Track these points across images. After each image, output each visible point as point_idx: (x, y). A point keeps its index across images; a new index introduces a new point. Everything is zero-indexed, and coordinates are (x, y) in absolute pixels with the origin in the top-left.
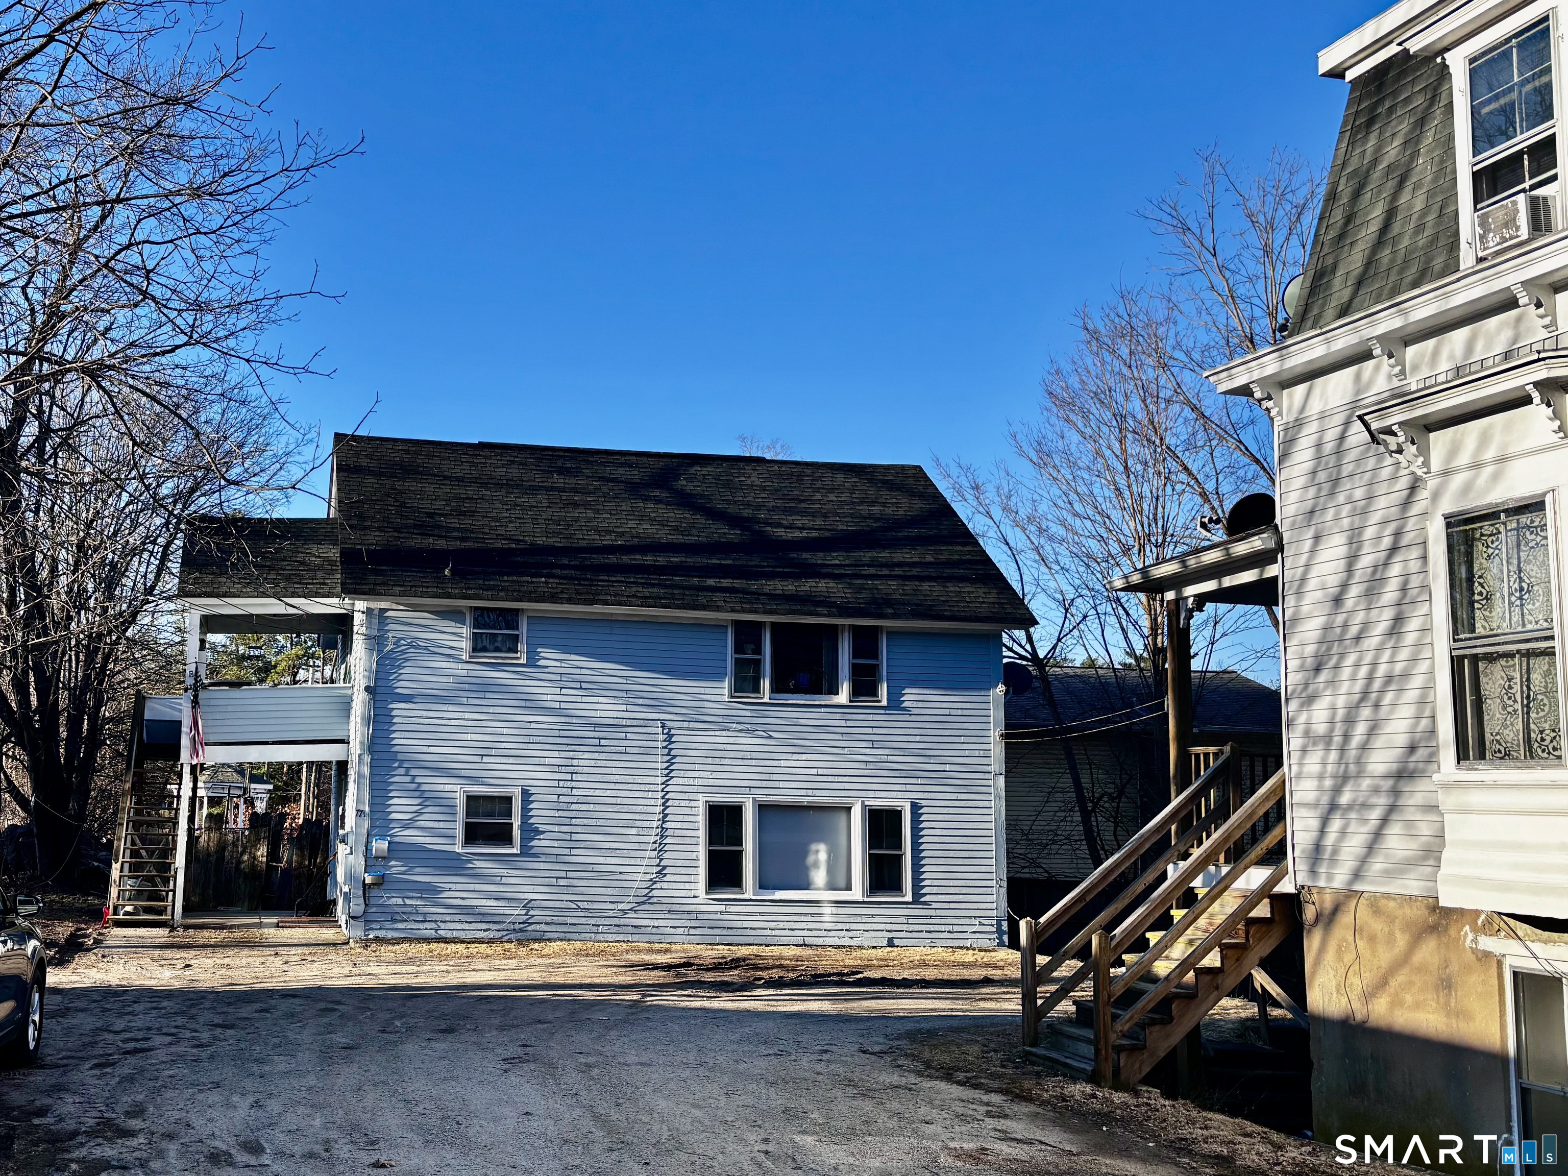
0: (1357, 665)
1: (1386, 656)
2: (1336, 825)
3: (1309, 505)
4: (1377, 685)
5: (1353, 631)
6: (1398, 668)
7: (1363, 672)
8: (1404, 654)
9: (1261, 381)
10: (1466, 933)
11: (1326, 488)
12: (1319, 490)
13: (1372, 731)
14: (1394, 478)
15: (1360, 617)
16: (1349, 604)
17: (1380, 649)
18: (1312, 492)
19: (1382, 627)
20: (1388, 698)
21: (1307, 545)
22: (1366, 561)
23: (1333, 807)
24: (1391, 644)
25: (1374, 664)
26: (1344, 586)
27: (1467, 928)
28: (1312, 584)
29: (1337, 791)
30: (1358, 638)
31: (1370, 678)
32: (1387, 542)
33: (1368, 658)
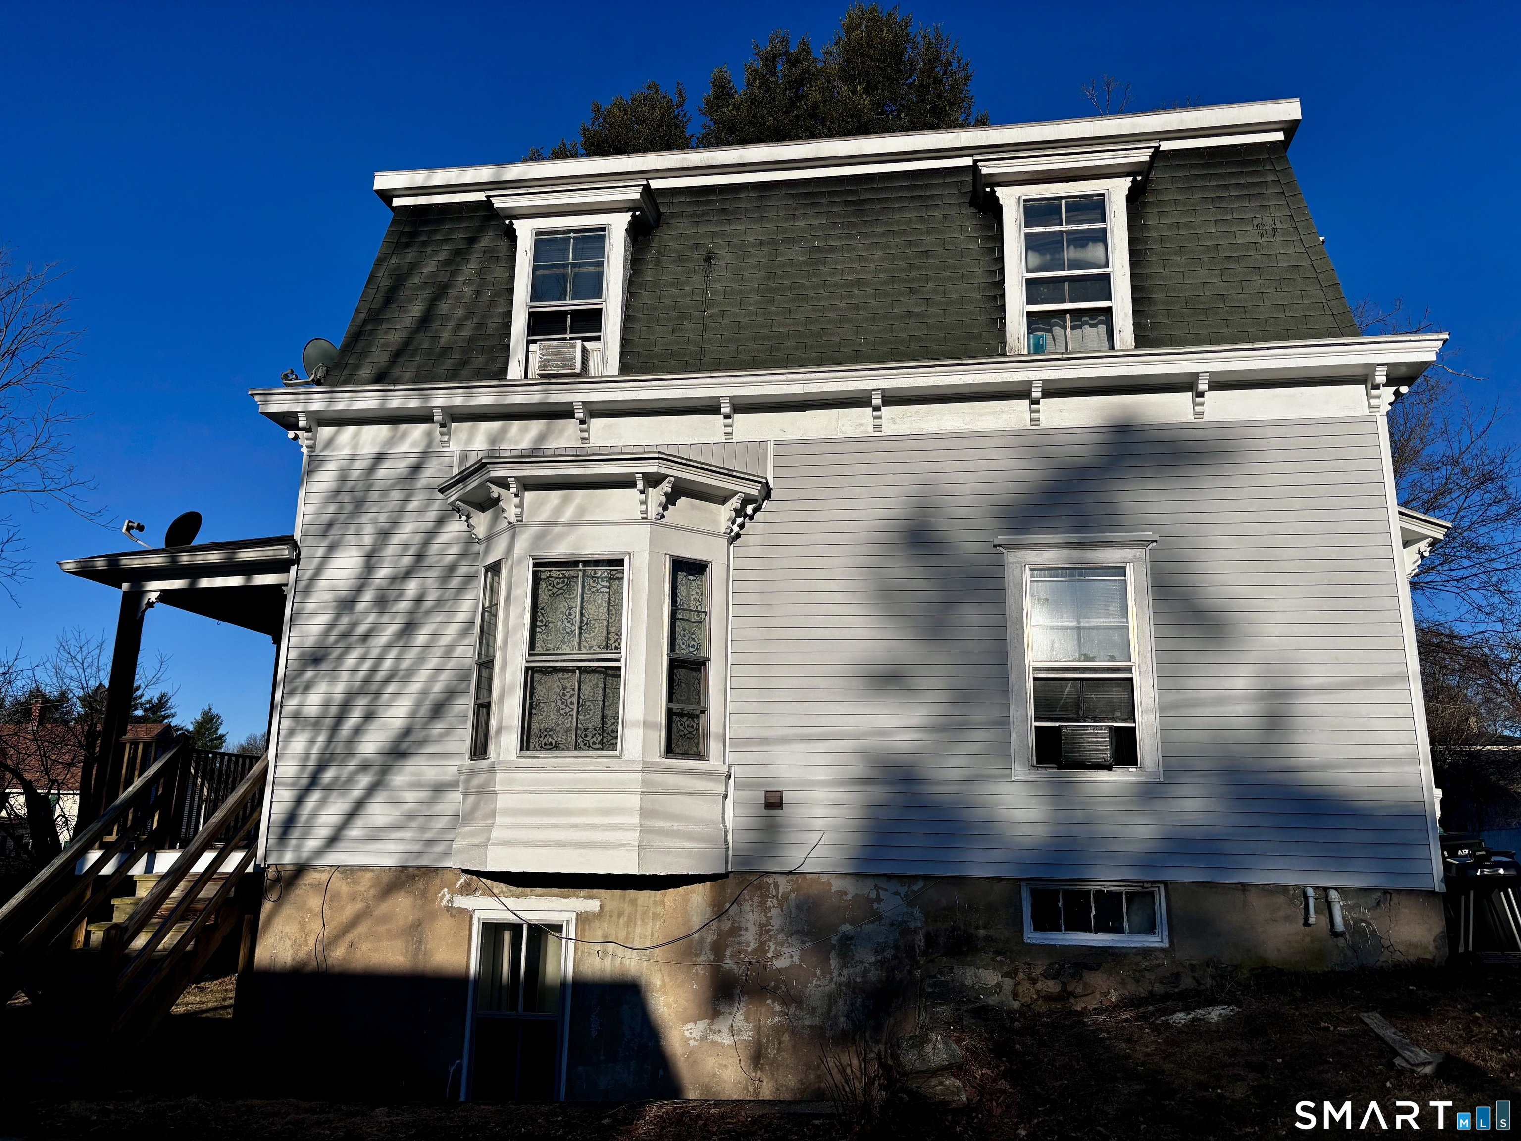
0: (363, 658)
1: (393, 653)
2: (315, 797)
3: (326, 518)
4: (381, 675)
5: (361, 629)
6: (405, 664)
7: (367, 665)
8: (413, 653)
9: (309, 414)
10: (444, 895)
11: (349, 507)
12: (341, 508)
13: (369, 716)
14: (422, 511)
15: (371, 618)
16: (361, 606)
17: (388, 647)
18: (332, 508)
19: (392, 629)
20: (391, 688)
21: (320, 552)
22: (383, 572)
23: (314, 782)
24: (401, 644)
25: (380, 659)
26: (359, 590)
27: (446, 890)
28: (322, 584)
29: (321, 767)
30: (366, 637)
31: (374, 670)
32: (407, 560)
33: (375, 652)
